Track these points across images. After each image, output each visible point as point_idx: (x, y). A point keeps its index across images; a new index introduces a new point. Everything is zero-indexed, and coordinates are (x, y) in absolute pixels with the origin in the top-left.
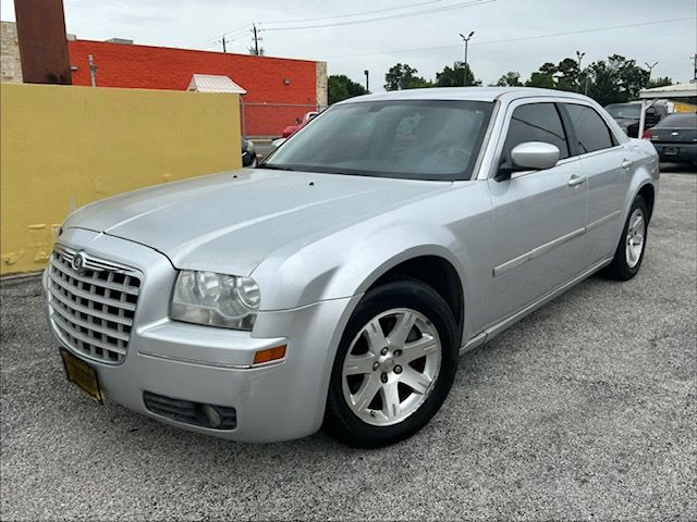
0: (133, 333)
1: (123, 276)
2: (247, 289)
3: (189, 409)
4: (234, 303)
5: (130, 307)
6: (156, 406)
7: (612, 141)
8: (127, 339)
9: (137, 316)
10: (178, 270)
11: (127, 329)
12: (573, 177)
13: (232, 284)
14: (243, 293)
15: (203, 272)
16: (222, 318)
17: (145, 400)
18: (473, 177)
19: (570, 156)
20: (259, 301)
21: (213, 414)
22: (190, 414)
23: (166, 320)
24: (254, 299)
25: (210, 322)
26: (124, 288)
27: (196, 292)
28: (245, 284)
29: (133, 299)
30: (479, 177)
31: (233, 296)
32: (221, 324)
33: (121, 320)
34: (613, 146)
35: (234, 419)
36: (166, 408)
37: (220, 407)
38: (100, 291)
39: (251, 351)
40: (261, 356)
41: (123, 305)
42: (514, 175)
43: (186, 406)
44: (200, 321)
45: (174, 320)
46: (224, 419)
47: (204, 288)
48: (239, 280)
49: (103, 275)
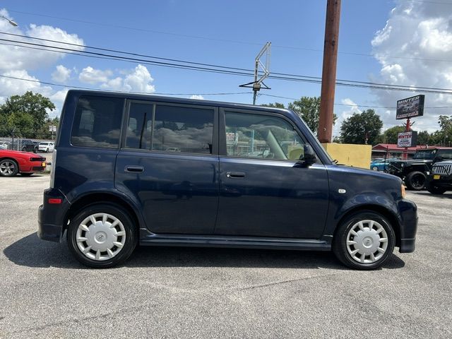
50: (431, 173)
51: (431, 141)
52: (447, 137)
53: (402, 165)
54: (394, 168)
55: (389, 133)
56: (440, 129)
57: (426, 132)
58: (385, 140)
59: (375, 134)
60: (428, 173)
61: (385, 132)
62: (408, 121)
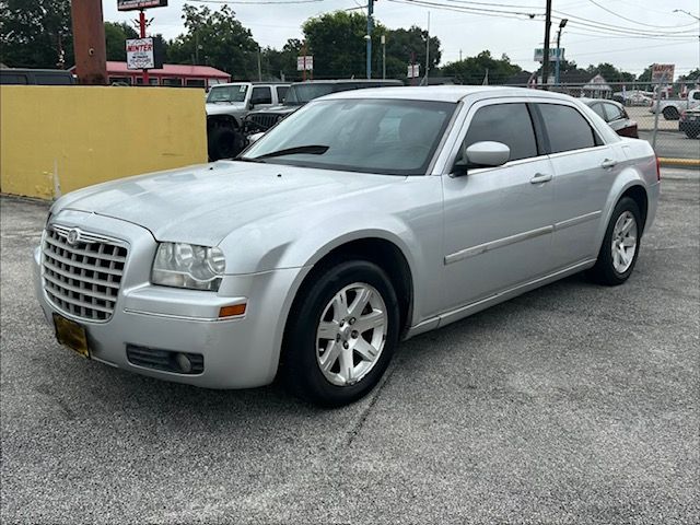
0: (119, 294)
1: (113, 247)
2: (216, 259)
3: (165, 358)
4: (204, 271)
5: (117, 273)
6: (138, 358)
7: (595, 142)
8: (114, 299)
9: (123, 280)
10: (159, 242)
11: (115, 292)
12: (537, 175)
13: (203, 256)
14: (212, 262)
15: (180, 244)
16: (195, 282)
17: (128, 353)
18: (428, 172)
19: (538, 155)
20: (224, 268)
21: (185, 361)
22: (166, 362)
23: (148, 284)
24: (220, 267)
25: (185, 285)
26: (113, 258)
27: (173, 261)
28: (214, 255)
29: (120, 266)
30: (434, 173)
31: (204, 265)
32: (194, 287)
33: (109, 284)
34: (596, 145)
35: (202, 364)
36: (145, 359)
37: (189, 354)
38: (92, 261)
39: (217, 307)
40: (225, 311)
41: (111, 271)
42: (469, 172)
43: (162, 355)
44: (175, 284)
45: (154, 284)
46: (193, 364)
47: (180, 259)
48: (209, 250)
49: (95, 247)
52: (200, 47)
56: (186, 31)
62: (142, 16)
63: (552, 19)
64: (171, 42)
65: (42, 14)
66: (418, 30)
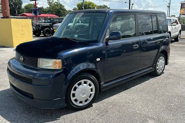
50: (53, 29)
51: (45, 11)
52: (52, 10)
53: (41, 26)
54: (38, 28)
55: (26, 7)
56: (48, 6)
57: (42, 7)
58: (25, 11)
59: (20, 8)
60: (52, 29)
61: (24, 7)
62: (35, 2)
63: (130, 3)
64: (45, 9)
65: (13, 2)
66: (105, 6)
